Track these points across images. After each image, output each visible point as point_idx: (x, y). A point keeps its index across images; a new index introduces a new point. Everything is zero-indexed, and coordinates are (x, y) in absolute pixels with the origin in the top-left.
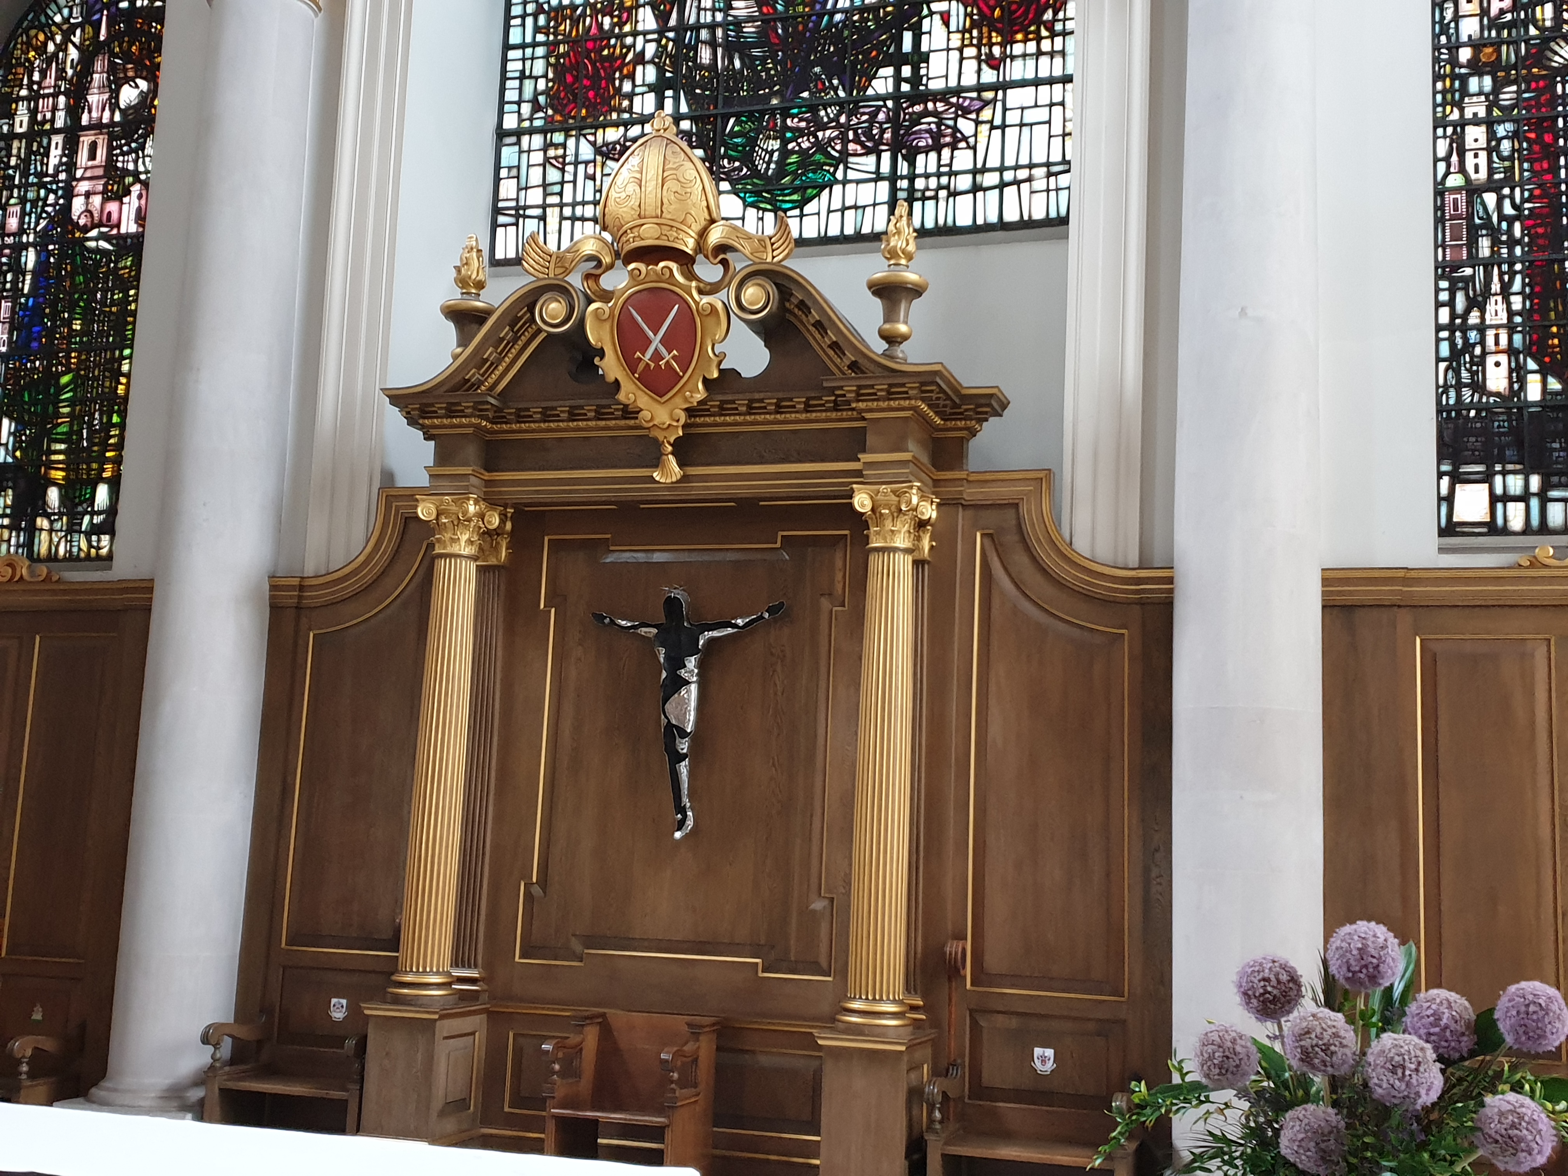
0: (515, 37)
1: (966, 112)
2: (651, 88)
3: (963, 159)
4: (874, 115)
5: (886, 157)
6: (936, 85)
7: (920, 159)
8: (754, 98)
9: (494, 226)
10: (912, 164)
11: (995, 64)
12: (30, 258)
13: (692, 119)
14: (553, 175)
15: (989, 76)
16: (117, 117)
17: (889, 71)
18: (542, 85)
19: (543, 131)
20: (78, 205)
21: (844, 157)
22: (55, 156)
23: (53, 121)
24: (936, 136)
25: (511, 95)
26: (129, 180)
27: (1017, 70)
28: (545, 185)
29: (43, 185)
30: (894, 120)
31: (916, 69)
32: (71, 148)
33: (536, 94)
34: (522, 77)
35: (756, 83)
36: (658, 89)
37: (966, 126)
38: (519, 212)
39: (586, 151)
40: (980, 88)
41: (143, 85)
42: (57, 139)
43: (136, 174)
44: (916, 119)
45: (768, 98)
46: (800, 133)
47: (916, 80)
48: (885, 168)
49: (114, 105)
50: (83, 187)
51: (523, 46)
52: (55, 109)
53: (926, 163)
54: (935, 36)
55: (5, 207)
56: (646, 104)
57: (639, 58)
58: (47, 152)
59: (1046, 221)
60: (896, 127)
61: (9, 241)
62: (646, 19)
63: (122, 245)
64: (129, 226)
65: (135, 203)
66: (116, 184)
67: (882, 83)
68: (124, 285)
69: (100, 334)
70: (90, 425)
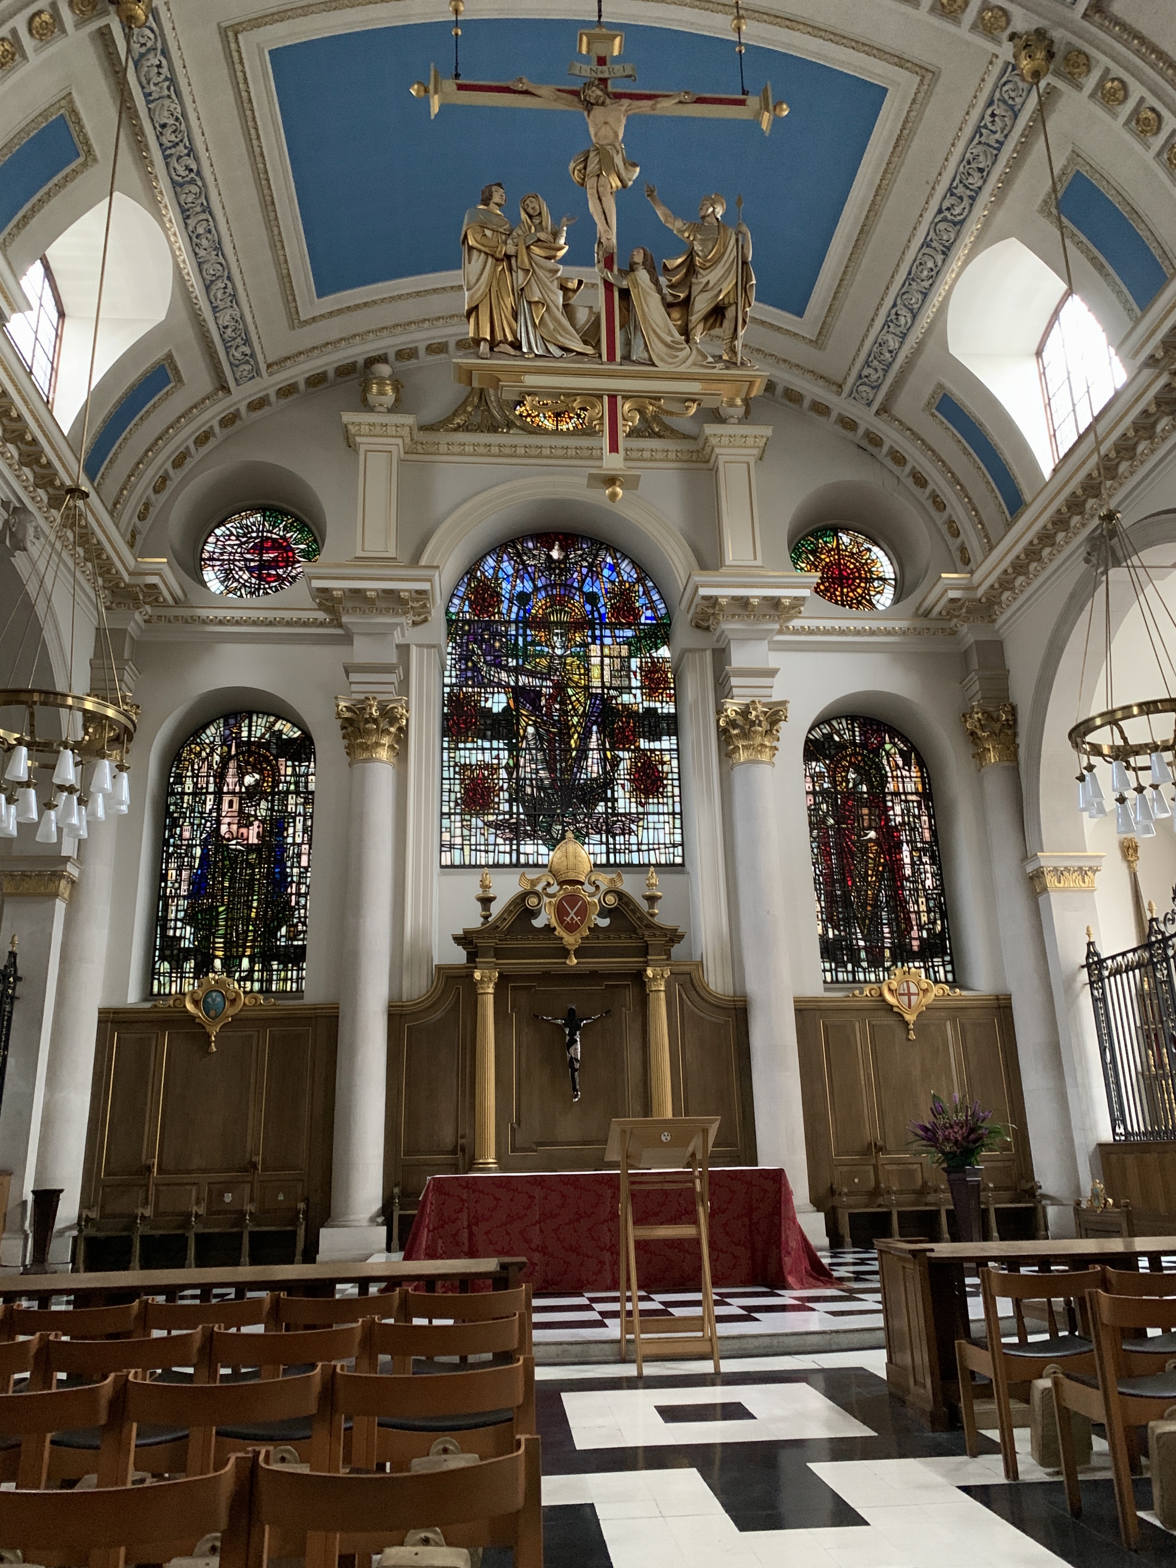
0: (446, 775)
1: (633, 822)
2: (507, 801)
3: (633, 839)
4: (598, 820)
5: (604, 836)
6: (621, 811)
7: (617, 838)
9: (441, 851)
10: (614, 839)
11: (642, 805)
12: (198, 851)
13: (526, 815)
14: (466, 832)
15: (641, 810)
16: (243, 790)
17: (602, 804)
18: (459, 795)
19: (461, 814)
20: (224, 829)
21: (587, 834)
22: (209, 805)
23: (207, 788)
24: (623, 830)
25: (446, 798)
26: (252, 819)
27: (651, 808)
28: (462, 836)
29: (202, 818)
30: (606, 822)
31: (613, 804)
32: (218, 802)
33: (456, 799)
34: (450, 791)
35: (551, 803)
36: (510, 801)
37: (634, 827)
38: (451, 847)
39: (480, 824)
40: (638, 813)
41: (257, 776)
42: (212, 797)
43: (256, 817)
44: (615, 823)
45: (555, 809)
46: (569, 824)
47: (613, 808)
48: (604, 840)
49: (241, 784)
50: (227, 820)
51: (450, 779)
52: (208, 783)
53: (620, 839)
54: (619, 793)
55: (181, 827)
56: (505, 807)
57: (501, 789)
58: (205, 803)
59: (666, 865)
60: (607, 825)
61: (185, 842)
62: (503, 774)
63: (250, 848)
64: (253, 840)
65: (256, 830)
66: (244, 820)
67: (600, 808)
68: (252, 867)
69: (240, 888)
70: (237, 931)
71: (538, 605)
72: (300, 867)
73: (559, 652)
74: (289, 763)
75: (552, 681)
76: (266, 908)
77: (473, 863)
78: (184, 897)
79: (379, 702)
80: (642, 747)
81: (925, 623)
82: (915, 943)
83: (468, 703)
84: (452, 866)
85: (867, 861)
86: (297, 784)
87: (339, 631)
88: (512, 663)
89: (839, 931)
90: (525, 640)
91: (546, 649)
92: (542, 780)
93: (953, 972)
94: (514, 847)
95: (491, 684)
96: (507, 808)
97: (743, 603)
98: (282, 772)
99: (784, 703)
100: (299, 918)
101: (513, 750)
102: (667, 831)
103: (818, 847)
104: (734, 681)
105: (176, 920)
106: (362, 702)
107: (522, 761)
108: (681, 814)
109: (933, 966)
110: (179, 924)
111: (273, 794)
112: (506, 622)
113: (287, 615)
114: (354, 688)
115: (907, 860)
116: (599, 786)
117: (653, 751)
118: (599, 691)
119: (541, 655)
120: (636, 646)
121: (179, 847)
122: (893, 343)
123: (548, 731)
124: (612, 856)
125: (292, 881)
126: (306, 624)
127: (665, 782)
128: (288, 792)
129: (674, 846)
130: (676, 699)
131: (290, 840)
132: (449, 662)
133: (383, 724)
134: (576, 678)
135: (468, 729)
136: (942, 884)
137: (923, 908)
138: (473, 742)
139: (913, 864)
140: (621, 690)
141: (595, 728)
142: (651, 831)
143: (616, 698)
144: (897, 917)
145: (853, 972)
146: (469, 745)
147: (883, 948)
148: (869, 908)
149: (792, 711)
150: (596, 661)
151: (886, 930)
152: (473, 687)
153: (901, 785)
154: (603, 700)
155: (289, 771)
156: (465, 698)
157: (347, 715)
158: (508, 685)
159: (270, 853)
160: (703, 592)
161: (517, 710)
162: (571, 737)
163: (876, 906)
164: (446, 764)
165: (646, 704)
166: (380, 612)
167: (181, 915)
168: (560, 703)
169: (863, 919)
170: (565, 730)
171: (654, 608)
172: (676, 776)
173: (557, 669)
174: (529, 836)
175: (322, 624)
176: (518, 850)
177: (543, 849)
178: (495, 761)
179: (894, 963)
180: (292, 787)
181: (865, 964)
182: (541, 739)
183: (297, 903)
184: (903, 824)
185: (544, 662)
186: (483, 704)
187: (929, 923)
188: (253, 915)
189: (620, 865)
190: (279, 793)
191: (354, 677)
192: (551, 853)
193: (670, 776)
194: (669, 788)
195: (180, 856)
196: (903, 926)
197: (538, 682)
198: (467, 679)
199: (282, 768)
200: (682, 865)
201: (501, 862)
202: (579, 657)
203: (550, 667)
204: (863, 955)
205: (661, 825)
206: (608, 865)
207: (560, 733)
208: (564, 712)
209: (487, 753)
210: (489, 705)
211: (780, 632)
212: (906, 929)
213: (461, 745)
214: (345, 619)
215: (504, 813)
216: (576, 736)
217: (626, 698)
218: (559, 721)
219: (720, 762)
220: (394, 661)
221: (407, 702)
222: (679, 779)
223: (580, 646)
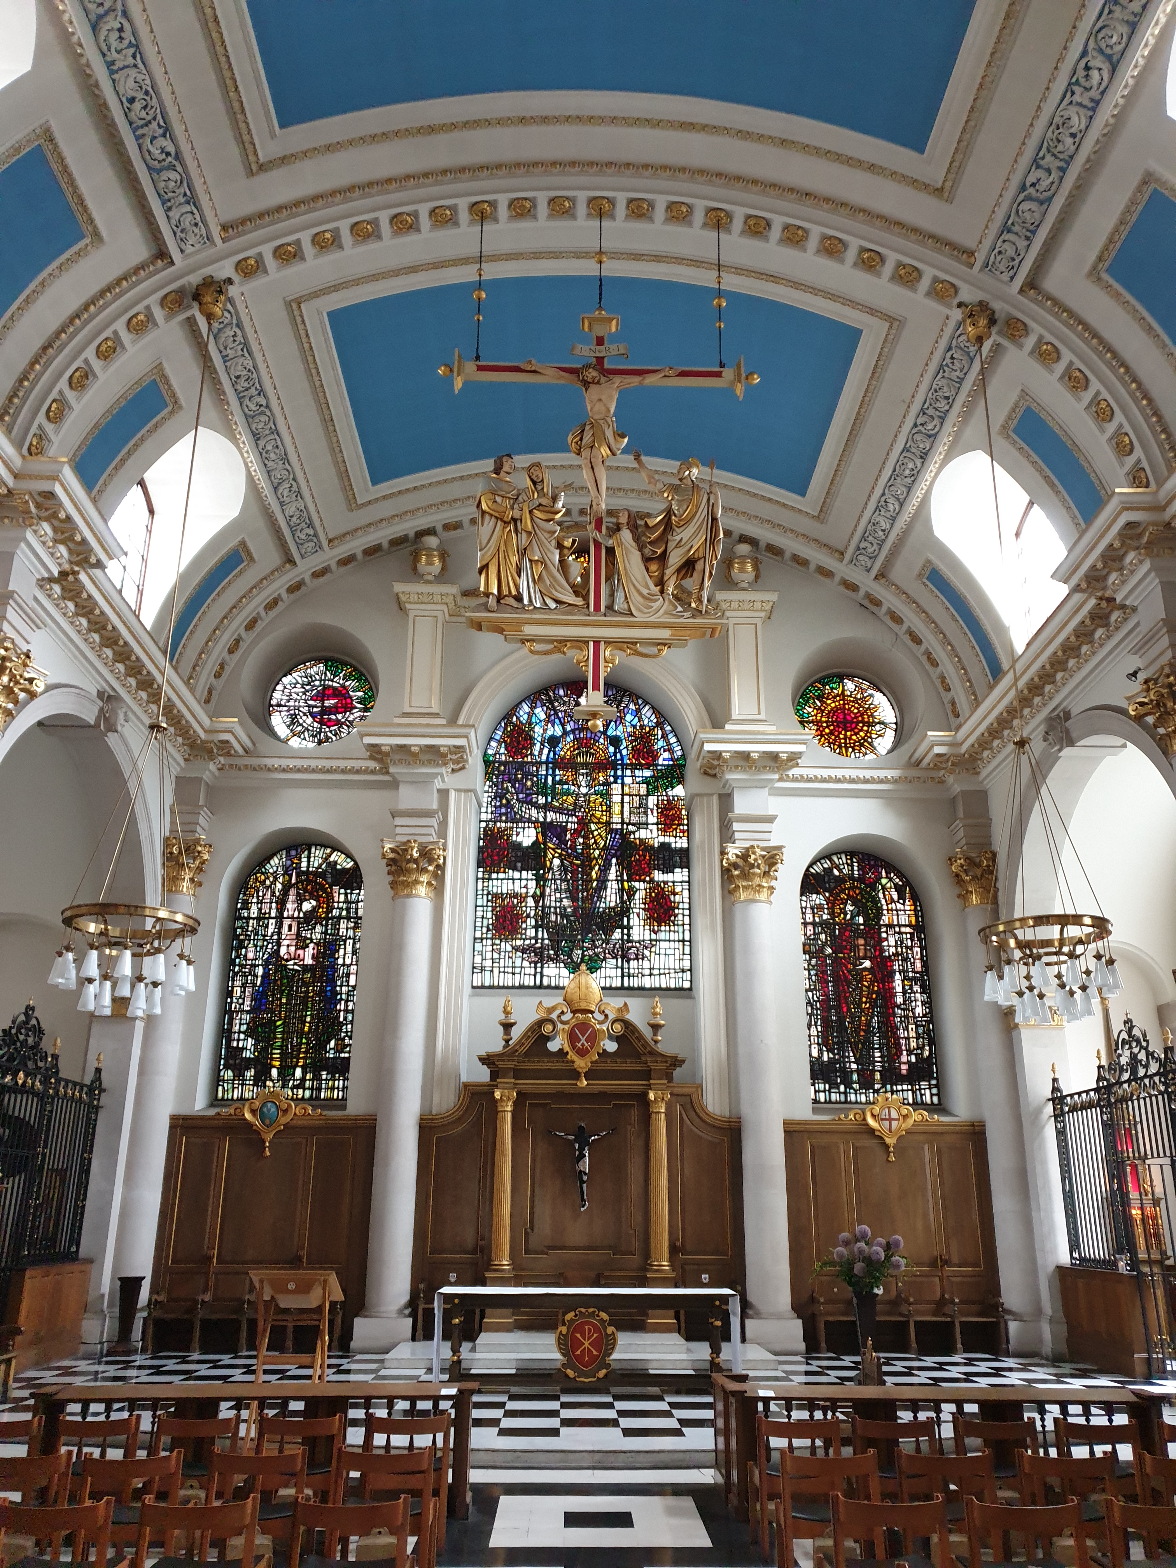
0: (479, 903)
1: (646, 948)
2: (533, 927)
3: (646, 964)
4: (615, 945)
5: (620, 960)
6: (636, 937)
7: (632, 962)
8: (571, 935)
9: (473, 973)
10: (629, 964)
11: (656, 933)
12: (260, 971)
13: (550, 940)
14: (496, 956)
15: (654, 936)
16: (301, 915)
17: (619, 930)
18: (490, 921)
19: (492, 939)
20: (283, 950)
21: (605, 959)
22: (271, 928)
24: (637, 955)
25: (479, 924)
26: (308, 941)
27: (663, 936)
28: (492, 959)
29: (264, 940)
30: (622, 948)
31: (629, 931)
32: (279, 926)
33: (488, 925)
34: (483, 918)
35: (572, 929)
36: (536, 927)
37: (647, 952)
38: (482, 969)
39: (509, 948)
40: (651, 940)
41: (314, 903)
42: (272, 921)
43: (311, 940)
44: (630, 948)
45: (577, 935)
46: (588, 949)
47: (629, 935)
48: (620, 964)
49: (300, 910)
50: (286, 943)
51: (483, 907)
53: (633, 964)
54: (635, 921)
55: (246, 948)
56: (531, 933)
57: (528, 916)
58: (267, 927)
59: (676, 989)
60: (623, 951)
61: (249, 962)
62: (531, 902)
63: (306, 969)
64: (309, 961)
65: (311, 952)
66: (302, 943)
67: (617, 935)
68: (307, 985)
69: (296, 1004)
70: (292, 1043)
71: (565, 749)
72: (348, 986)
73: (584, 790)
74: (342, 891)
75: (577, 817)
76: (319, 1022)
77: (501, 984)
78: (247, 1012)
79: (420, 844)
80: (656, 879)
81: (915, 773)
82: (904, 1067)
83: (502, 837)
84: (483, 987)
85: (861, 989)
86: (348, 910)
87: (387, 778)
88: (542, 800)
89: (834, 1054)
90: (553, 779)
91: (572, 788)
92: (565, 908)
93: (938, 1095)
94: (539, 970)
95: (522, 820)
96: (533, 934)
97: (745, 756)
98: (336, 899)
99: (780, 848)
100: (347, 1032)
101: (540, 880)
102: (677, 957)
103: (816, 975)
104: (736, 826)
105: (240, 1032)
106: (405, 844)
107: (548, 890)
108: (690, 941)
109: (920, 1089)
110: (242, 1036)
111: (327, 919)
112: (537, 763)
113: (342, 764)
114: (399, 830)
115: (899, 989)
116: (616, 914)
117: (666, 883)
118: (619, 826)
119: (568, 793)
120: (653, 785)
121: (244, 966)
122: (884, 524)
123: (571, 863)
124: (626, 979)
125: (341, 999)
126: (358, 772)
127: (676, 911)
128: (340, 917)
129: (683, 971)
130: (688, 834)
131: (340, 961)
132: (485, 800)
133: (424, 864)
134: (598, 814)
135: (501, 861)
136: (931, 1012)
137: (913, 1034)
138: (504, 872)
139: (904, 992)
140: (639, 826)
141: (614, 861)
142: (662, 956)
143: (634, 833)
144: (888, 1042)
145: (845, 1093)
146: (501, 875)
147: (874, 1071)
148: (862, 1033)
149: (787, 854)
150: (616, 799)
151: (877, 1054)
152: (506, 822)
153: (895, 918)
154: (621, 834)
155: (342, 898)
156: (498, 832)
157: (392, 856)
158: (537, 821)
159: (323, 972)
160: (708, 747)
161: (545, 843)
162: (592, 869)
163: (869, 1032)
164: (480, 892)
165: (661, 839)
166: (423, 764)
167: (244, 1028)
168: (584, 837)
169: (856, 1044)
170: (587, 861)
171: (670, 750)
172: (686, 906)
173: (581, 807)
174: (552, 960)
175: (373, 772)
176: (541, 973)
177: (564, 972)
178: (524, 890)
179: (884, 1086)
180: (344, 913)
181: (856, 1086)
182: (566, 871)
183: (345, 1018)
184: (896, 954)
185: (571, 800)
186: (514, 838)
187: (918, 1048)
188: (306, 1029)
189: (633, 989)
190: (333, 918)
191: (399, 821)
192: (572, 975)
193: (681, 906)
194: (680, 917)
195: (245, 975)
196: (894, 1051)
197: (564, 818)
198: (501, 815)
199: (336, 895)
200: (690, 989)
201: (526, 984)
202: (602, 795)
203: (575, 804)
204: (855, 1077)
205: (672, 952)
206: (622, 988)
207: (582, 865)
208: (586, 846)
209: (517, 882)
210: (519, 839)
211: (781, 779)
212: (896, 1054)
213: (494, 876)
214: (391, 770)
215: (530, 939)
216: (597, 868)
217: (643, 834)
218: (582, 853)
219: (723, 898)
220: (435, 806)
221: (445, 845)
222: (689, 909)
223: (604, 784)
